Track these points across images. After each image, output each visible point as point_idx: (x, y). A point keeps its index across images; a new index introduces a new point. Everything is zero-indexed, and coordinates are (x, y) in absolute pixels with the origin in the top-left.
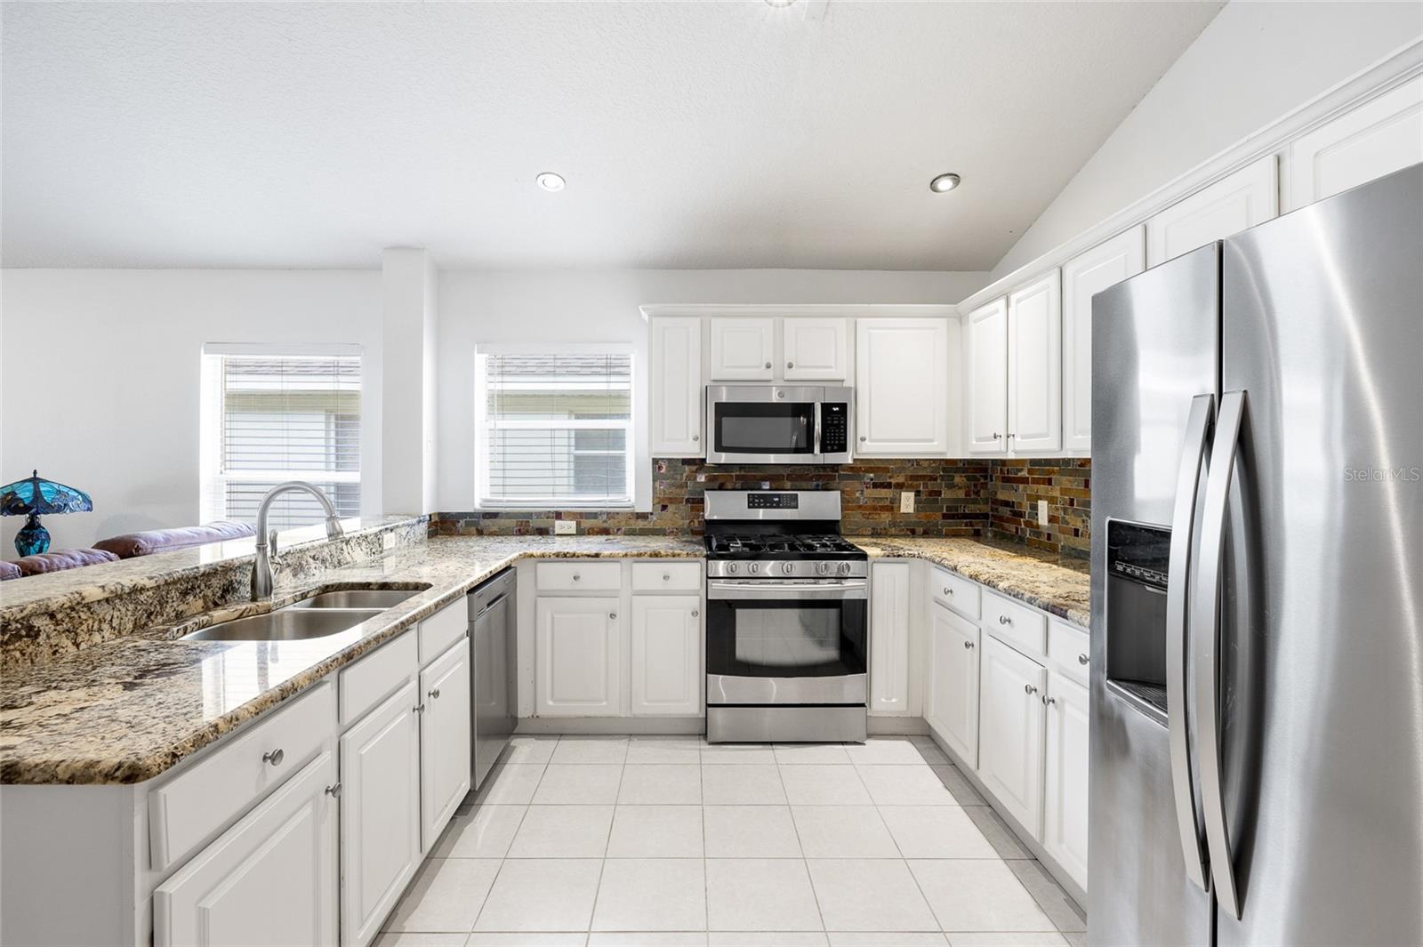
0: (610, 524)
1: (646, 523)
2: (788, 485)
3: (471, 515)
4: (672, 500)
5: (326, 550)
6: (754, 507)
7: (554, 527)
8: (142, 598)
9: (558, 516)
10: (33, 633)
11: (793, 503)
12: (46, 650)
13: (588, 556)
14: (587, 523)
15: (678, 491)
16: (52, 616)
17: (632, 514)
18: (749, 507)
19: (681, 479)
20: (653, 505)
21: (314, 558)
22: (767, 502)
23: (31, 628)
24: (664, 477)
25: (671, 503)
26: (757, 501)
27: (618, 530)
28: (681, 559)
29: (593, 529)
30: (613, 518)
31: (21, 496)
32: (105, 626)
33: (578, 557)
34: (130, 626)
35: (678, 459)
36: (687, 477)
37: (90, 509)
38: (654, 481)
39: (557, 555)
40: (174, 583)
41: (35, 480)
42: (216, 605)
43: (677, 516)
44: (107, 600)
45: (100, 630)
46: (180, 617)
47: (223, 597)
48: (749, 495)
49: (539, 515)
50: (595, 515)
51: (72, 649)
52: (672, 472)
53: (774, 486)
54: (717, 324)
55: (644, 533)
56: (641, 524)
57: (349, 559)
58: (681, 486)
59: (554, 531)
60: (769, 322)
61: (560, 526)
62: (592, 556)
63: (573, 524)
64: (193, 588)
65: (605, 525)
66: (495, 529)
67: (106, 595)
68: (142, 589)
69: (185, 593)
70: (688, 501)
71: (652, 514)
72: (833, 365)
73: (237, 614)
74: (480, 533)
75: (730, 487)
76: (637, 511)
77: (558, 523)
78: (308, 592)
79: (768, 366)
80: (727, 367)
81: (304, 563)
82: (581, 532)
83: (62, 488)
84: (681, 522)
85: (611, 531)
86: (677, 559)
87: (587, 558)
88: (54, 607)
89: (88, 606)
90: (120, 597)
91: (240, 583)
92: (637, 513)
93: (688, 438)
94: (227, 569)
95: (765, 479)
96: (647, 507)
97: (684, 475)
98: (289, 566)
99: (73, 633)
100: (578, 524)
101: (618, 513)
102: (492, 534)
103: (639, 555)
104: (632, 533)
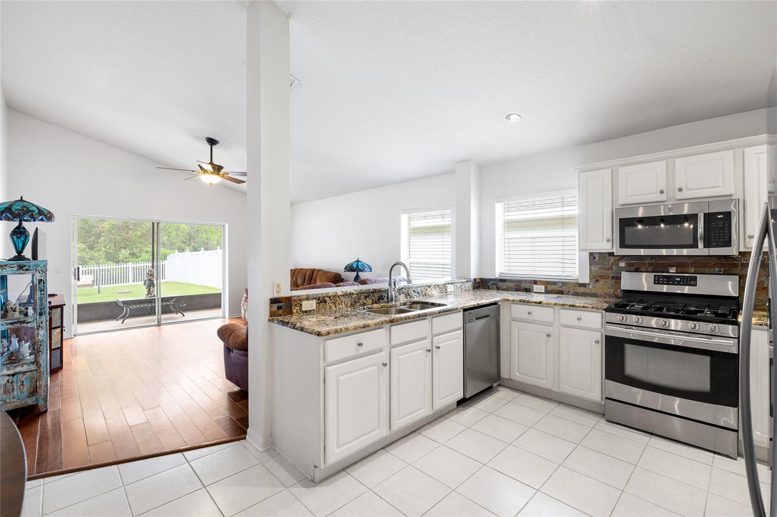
0: (563, 288)
1: (585, 289)
2: (693, 270)
3: (494, 280)
4: (602, 277)
5: (420, 289)
6: (659, 283)
7: (533, 288)
8: (353, 296)
9: (535, 282)
10: (325, 302)
11: (692, 282)
12: (329, 307)
13: (536, 303)
14: (550, 287)
15: (606, 271)
16: (330, 298)
17: (577, 284)
18: (655, 283)
19: (608, 265)
20: (590, 279)
21: (414, 291)
22: (670, 280)
23: (325, 300)
24: (597, 264)
25: (601, 278)
26: (661, 279)
27: (568, 292)
28: (588, 309)
29: (554, 290)
30: (566, 285)
31: (354, 266)
32: (343, 303)
33: (530, 303)
34: (350, 304)
35: (606, 253)
36: (612, 263)
37: (371, 271)
38: (590, 265)
39: (520, 301)
40: (363, 293)
41: (358, 261)
42: (376, 303)
43: (604, 287)
44: (343, 295)
45: (342, 304)
46: (364, 304)
47: (378, 300)
48: (655, 276)
49: (526, 281)
50: (555, 283)
51: (335, 308)
52: (602, 261)
53: (679, 270)
54: (622, 170)
55: (584, 295)
56: (582, 290)
57: (430, 293)
58: (608, 269)
59: (533, 290)
60: (664, 163)
61: (536, 288)
62: (538, 303)
63: (543, 287)
64: (369, 296)
65: (561, 289)
66: (505, 287)
67: (343, 294)
68: (353, 294)
69: (366, 297)
70: (613, 278)
71: (589, 284)
72: (721, 185)
73: (381, 306)
74: (498, 289)
75: (644, 271)
76: (580, 282)
77: (535, 286)
78: (407, 303)
79: (662, 192)
80: (630, 196)
81: (410, 293)
82: (547, 292)
83: (364, 264)
84: (608, 290)
85: (564, 292)
86: (585, 309)
87: (534, 304)
88: (330, 295)
89: (338, 296)
90: (347, 295)
91: (384, 296)
92: (580, 284)
93: (603, 240)
94: (380, 291)
95: (672, 266)
96: (586, 280)
97: (610, 262)
98: (403, 293)
99: (335, 303)
100: (546, 288)
101: (568, 283)
102: (503, 290)
103: (563, 305)
104: (576, 294)
